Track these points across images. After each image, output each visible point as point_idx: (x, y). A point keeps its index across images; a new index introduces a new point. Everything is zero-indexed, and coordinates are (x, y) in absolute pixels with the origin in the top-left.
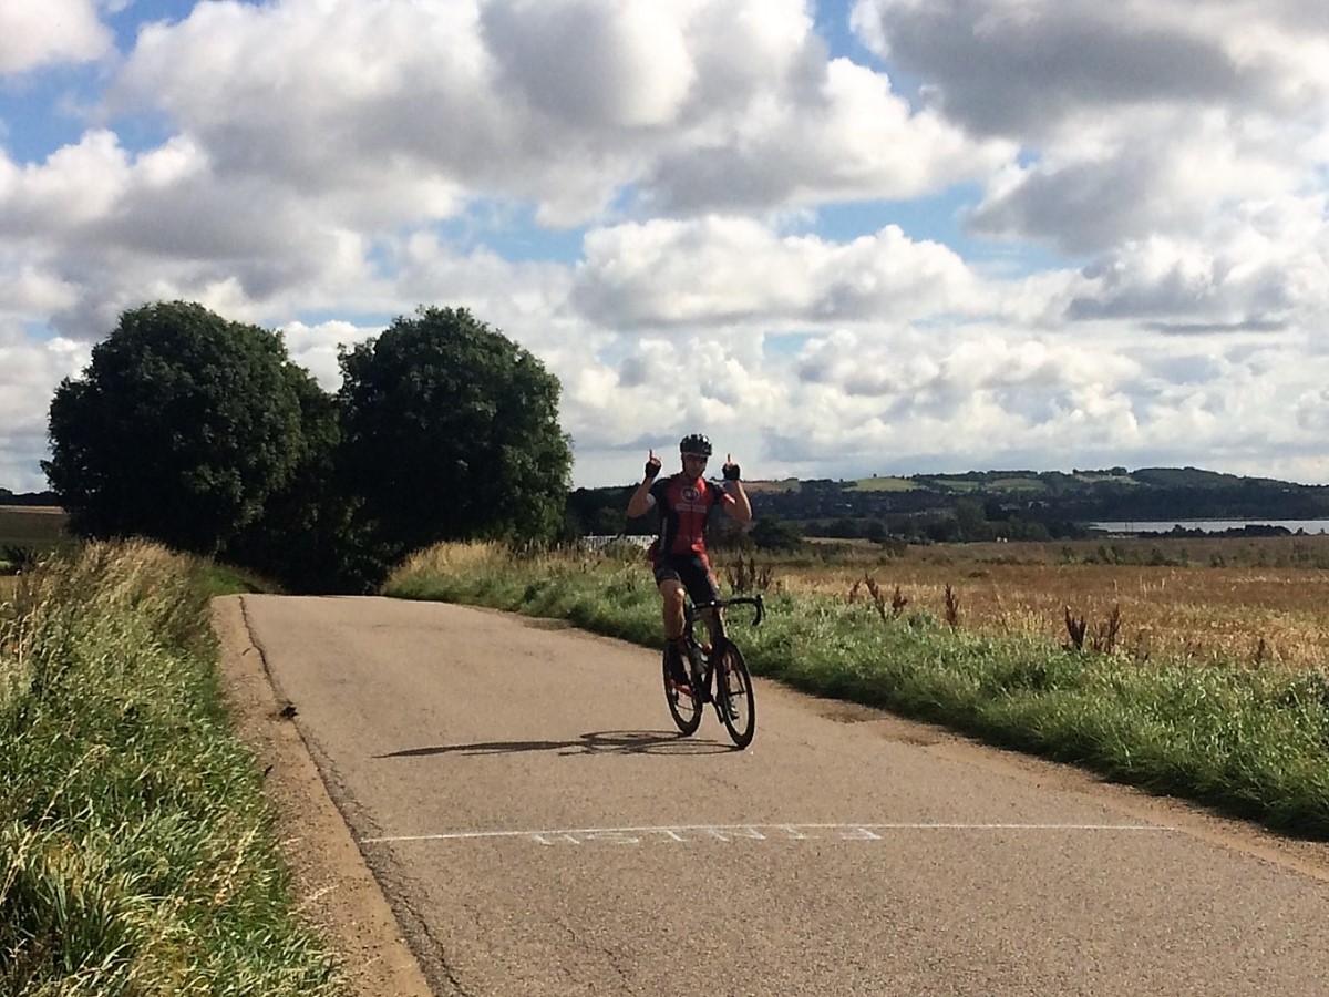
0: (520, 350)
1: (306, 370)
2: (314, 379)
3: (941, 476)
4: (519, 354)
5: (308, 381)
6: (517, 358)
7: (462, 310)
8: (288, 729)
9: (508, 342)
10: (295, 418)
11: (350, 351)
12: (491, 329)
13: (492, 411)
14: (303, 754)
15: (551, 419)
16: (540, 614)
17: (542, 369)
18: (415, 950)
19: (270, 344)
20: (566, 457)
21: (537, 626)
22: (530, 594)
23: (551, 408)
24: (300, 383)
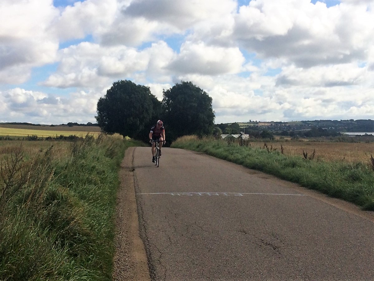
0: (203, 91)
1: (155, 96)
2: (156, 98)
3: (308, 121)
4: (203, 92)
5: (155, 98)
6: (203, 93)
7: (190, 82)
8: (131, 173)
9: (200, 89)
10: (151, 107)
11: (166, 91)
12: (197, 86)
13: (196, 105)
14: (132, 178)
15: (210, 107)
16: (199, 151)
17: (208, 96)
18: (138, 213)
19: (147, 90)
20: (214, 116)
21: (197, 154)
22: (198, 147)
23: (210, 104)
24: (153, 99)
